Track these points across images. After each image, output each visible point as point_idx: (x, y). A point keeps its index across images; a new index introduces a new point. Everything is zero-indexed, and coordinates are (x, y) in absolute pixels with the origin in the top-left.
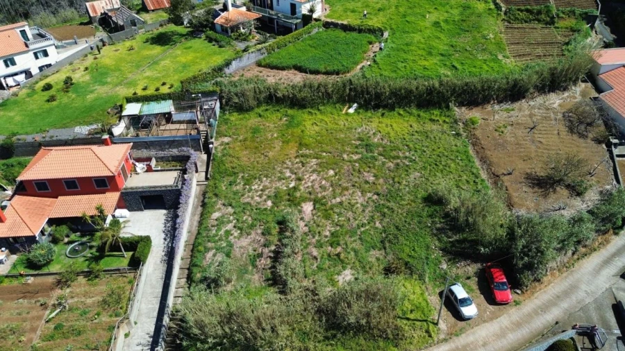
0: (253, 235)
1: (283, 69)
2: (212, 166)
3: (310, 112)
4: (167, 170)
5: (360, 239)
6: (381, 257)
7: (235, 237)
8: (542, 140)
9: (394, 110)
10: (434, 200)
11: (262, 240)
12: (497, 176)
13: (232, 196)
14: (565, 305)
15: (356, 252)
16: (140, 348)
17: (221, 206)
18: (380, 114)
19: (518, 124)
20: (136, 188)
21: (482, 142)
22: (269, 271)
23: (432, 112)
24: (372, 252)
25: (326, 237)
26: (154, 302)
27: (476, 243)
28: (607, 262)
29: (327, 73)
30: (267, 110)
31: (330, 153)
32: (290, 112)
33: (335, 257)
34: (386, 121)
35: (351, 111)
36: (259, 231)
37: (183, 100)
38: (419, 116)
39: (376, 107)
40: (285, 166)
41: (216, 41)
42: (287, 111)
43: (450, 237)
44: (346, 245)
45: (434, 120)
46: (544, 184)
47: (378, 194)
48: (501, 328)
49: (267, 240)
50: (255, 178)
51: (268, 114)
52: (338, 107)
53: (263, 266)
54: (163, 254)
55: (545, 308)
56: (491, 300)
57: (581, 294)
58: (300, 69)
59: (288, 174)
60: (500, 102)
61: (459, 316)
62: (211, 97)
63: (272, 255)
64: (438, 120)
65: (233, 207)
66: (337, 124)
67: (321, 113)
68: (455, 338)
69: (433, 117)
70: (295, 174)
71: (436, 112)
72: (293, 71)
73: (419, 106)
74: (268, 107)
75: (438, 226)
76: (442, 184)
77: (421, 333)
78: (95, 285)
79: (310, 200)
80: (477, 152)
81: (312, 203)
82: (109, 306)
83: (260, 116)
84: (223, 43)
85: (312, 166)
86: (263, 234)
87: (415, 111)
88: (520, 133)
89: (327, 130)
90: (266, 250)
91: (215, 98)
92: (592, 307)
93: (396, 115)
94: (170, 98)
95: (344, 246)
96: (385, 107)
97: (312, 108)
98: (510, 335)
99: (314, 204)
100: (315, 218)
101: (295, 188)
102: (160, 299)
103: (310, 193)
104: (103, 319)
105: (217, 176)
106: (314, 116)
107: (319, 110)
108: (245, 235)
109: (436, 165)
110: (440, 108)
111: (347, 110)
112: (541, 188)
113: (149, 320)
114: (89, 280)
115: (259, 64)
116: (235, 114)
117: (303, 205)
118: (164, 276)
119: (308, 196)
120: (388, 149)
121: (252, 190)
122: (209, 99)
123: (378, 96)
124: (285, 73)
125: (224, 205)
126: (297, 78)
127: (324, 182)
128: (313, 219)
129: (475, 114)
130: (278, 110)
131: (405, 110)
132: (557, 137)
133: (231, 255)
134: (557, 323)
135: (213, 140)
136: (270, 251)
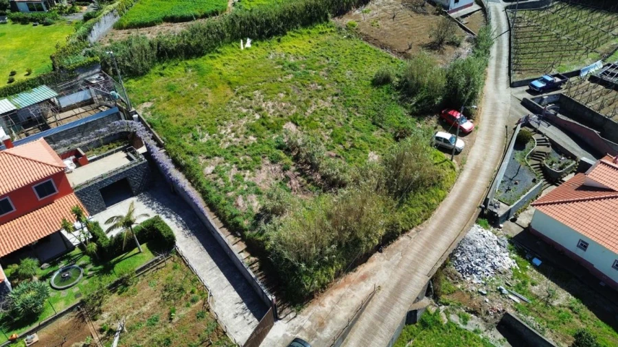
0: (264, 168)
1: (152, 24)
2: (157, 132)
3: (211, 57)
4: (106, 155)
5: (357, 129)
6: (384, 133)
7: (249, 177)
8: (407, 23)
9: (286, 34)
10: (380, 81)
11: (277, 167)
12: (403, 53)
13: (209, 148)
14: (500, 115)
15: (362, 138)
16: (240, 318)
17: (206, 160)
18: (276, 42)
19: (382, 18)
20: (87, 183)
21: (372, 36)
22: (309, 185)
23: (317, 27)
24: (374, 134)
25: (328, 140)
26: (215, 274)
27: (430, 99)
28: (496, 82)
29: (205, 16)
30: (164, 68)
31: (265, 81)
32: (190, 62)
33: (352, 149)
34: (286, 44)
35: (248, 45)
36: (268, 162)
37: (59, 81)
38: (309, 33)
39: (269, 36)
40: (234, 105)
41: (33, 20)
42: (186, 64)
43: (411, 102)
44: (351, 137)
45: (323, 33)
46: (435, 46)
47: (336, 95)
48: (483, 146)
49: (281, 165)
50: (216, 125)
51: (166, 71)
52: (235, 46)
53: (298, 185)
54: (181, 229)
55: (492, 122)
56: (464, 133)
57: (501, 106)
58: (172, 20)
59: (244, 111)
60: (357, 7)
61: (457, 152)
62: (93, 70)
63: (297, 173)
64: (326, 32)
65: (219, 156)
66: (245, 59)
67: (222, 54)
68: (465, 166)
69: (320, 30)
70: (251, 107)
71: (320, 26)
72: (164, 24)
73: (305, 25)
74: (163, 65)
75: (399, 97)
76: (373, 71)
77: (448, 170)
78: (134, 292)
79: (287, 121)
80: (374, 44)
81: (290, 123)
82: (174, 299)
83: (161, 75)
84: (47, 19)
85: (259, 98)
86: (273, 162)
87: (305, 31)
88: (389, 22)
89: (243, 66)
90: (288, 173)
91: (98, 70)
92: (513, 109)
93: (290, 37)
94: (42, 83)
95: (350, 140)
96: (277, 34)
97: (210, 52)
98: (491, 146)
99: (293, 122)
100: (306, 132)
101: (263, 117)
102: (217, 268)
103: (281, 116)
104: (182, 313)
105: (172, 138)
106: (219, 59)
107: (218, 52)
108: (258, 171)
109: (356, 61)
110: (321, 22)
111: (244, 46)
112: (435, 50)
113: (224, 291)
114: (119, 294)
115: (119, 27)
116: (132, 81)
117: (284, 127)
118: (202, 247)
119: (280, 118)
120: (310, 63)
121: (222, 135)
122: (90, 73)
123: (268, 23)
124: (158, 27)
125: (207, 158)
126: (178, 28)
127: (284, 104)
128: (304, 133)
129: (346, 20)
130: (177, 65)
131: (295, 32)
132: (411, 18)
133: (261, 191)
134: (506, 127)
135: (133, 109)
136: (294, 171)
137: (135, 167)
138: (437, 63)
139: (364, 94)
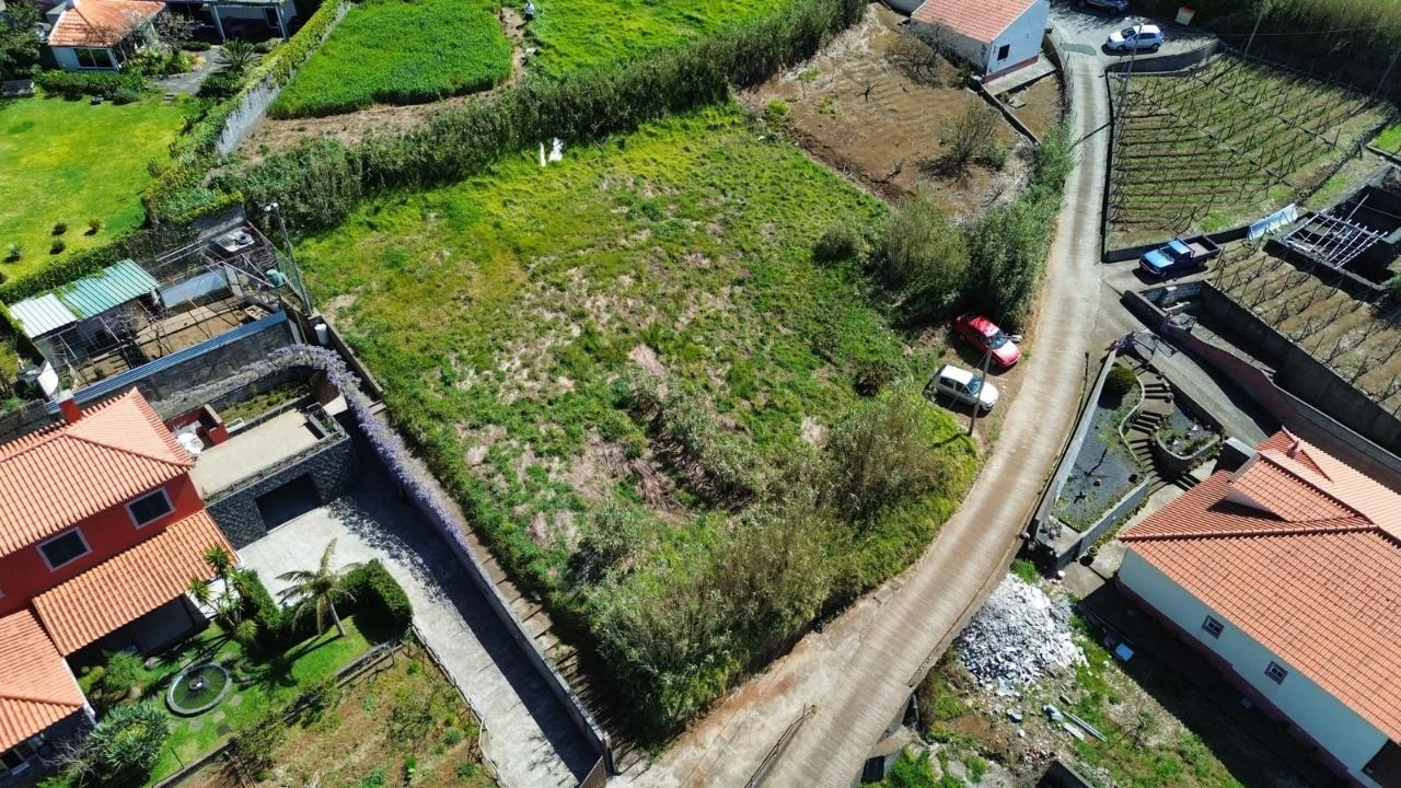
0: (589, 452)
1: (350, 108)
2: (368, 366)
3: (476, 184)
4: (264, 420)
5: (780, 364)
6: (835, 375)
7: (559, 472)
8: (895, 107)
9: (637, 130)
10: (831, 253)
11: (616, 451)
12: (884, 182)
13: (475, 403)
14: (1076, 327)
15: (791, 386)
16: (540, 772)
17: (468, 433)
18: (614, 147)
19: (843, 92)
20: (231, 489)
21: (819, 138)
22: (680, 491)
23: (703, 113)
24: (814, 375)
25: (722, 388)
26: (490, 679)
27: (932, 294)
28: (1074, 250)
29: (464, 91)
30: (377, 210)
31: (592, 246)
32: (432, 197)
33: (769, 410)
34: (636, 154)
35: (556, 156)
36: (596, 438)
37: (159, 249)
38: (686, 127)
39: (601, 134)
40: (526, 303)
41: (91, 90)
42: (425, 199)
43: (894, 302)
44: (768, 383)
45: (716, 127)
46: (950, 168)
47: (740, 283)
48: (1036, 397)
49: (624, 446)
50: (490, 350)
51: (383, 218)
52: (528, 158)
53: (659, 491)
54: (422, 584)
55: (1060, 343)
56: (999, 367)
57: (1081, 307)
58: (394, 99)
59: (549, 316)
60: (791, 65)
61: (983, 411)
62: (229, 220)
63: (656, 465)
64: (722, 125)
65: (497, 423)
66: (551, 189)
67: (501, 178)
68: (996, 443)
69: (711, 122)
70: (563, 309)
71: (709, 111)
72: (376, 108)
73: (677, 109)
74: (376, 203)
75: (868, 290)
76: (820, 224)
77: (963, 457)
78: (334, 723)
79: (637, 342)
80: (822, 157)
81: (643, 346)
82: (413, 738)
83: (372, 226)
84: (122, 91)
85: (580, 286)
86: (607, 439)
87: (676, 122)
88: (857, 104)
89: (545, 207)
90: (639, 464)
91: (239, 220)
92: (1104, 314)
93: (646, 138)
94: (124, 255)
95: (765, 388)
96: (617, 128)
97: (475, 174)
98: (1053, 400)
99: (649, 345)
100: (674, 367)
101: (588, 333)
102: (495, 666)
103: (626, 331)
104: (429, 766)
105: (400, 379)
106: (493, 190)
107: (493, 174)
108: (576, 459)
109: (783, 199)
110: (712, 103)
111: (547, 158)
112: (950, 176)
113: (508, 717)
114: (305, 725)
115: (278, 114)
116: (310, 242)
117: (631, 356)
118: (463, 622)
119: (623, 336)
120: (686, 201)
121: (503, 373)
122: (223, 227)
123: (599, 108)
124: (363, 116)
125: (472, 427)
126: (408, 119)
127: (630, 302)
128: (672, 371)
129: (767, 97)
130: (404, 203)
131: (655, 124)
132: (905, 95)
133: (583, 503)
134: (1087, 355)
135: (316, 313)
136: (651, 460)
137: (327, 452)
138: (953, 210)
139: (798, 281)
